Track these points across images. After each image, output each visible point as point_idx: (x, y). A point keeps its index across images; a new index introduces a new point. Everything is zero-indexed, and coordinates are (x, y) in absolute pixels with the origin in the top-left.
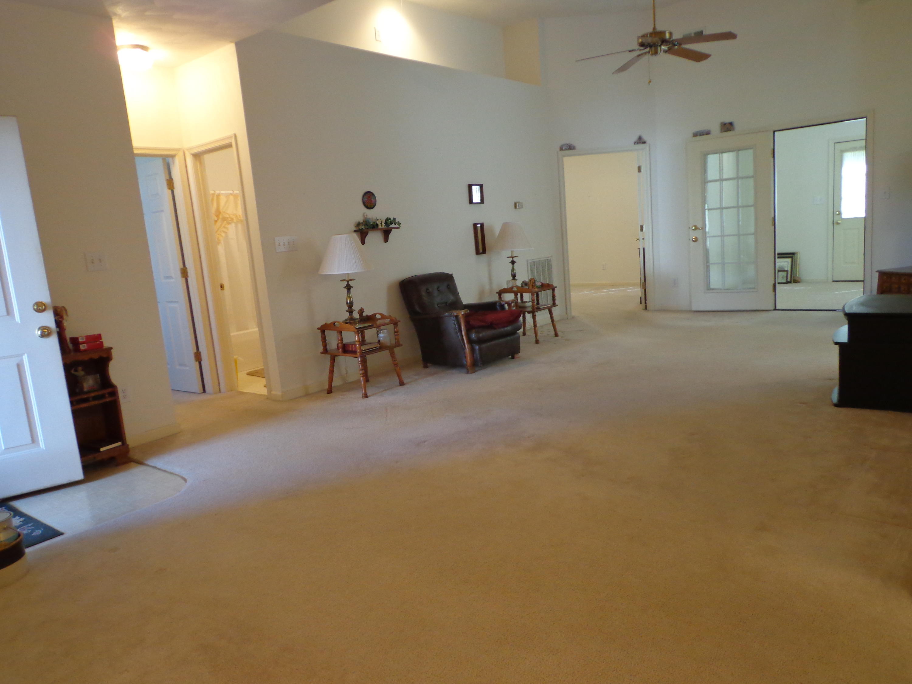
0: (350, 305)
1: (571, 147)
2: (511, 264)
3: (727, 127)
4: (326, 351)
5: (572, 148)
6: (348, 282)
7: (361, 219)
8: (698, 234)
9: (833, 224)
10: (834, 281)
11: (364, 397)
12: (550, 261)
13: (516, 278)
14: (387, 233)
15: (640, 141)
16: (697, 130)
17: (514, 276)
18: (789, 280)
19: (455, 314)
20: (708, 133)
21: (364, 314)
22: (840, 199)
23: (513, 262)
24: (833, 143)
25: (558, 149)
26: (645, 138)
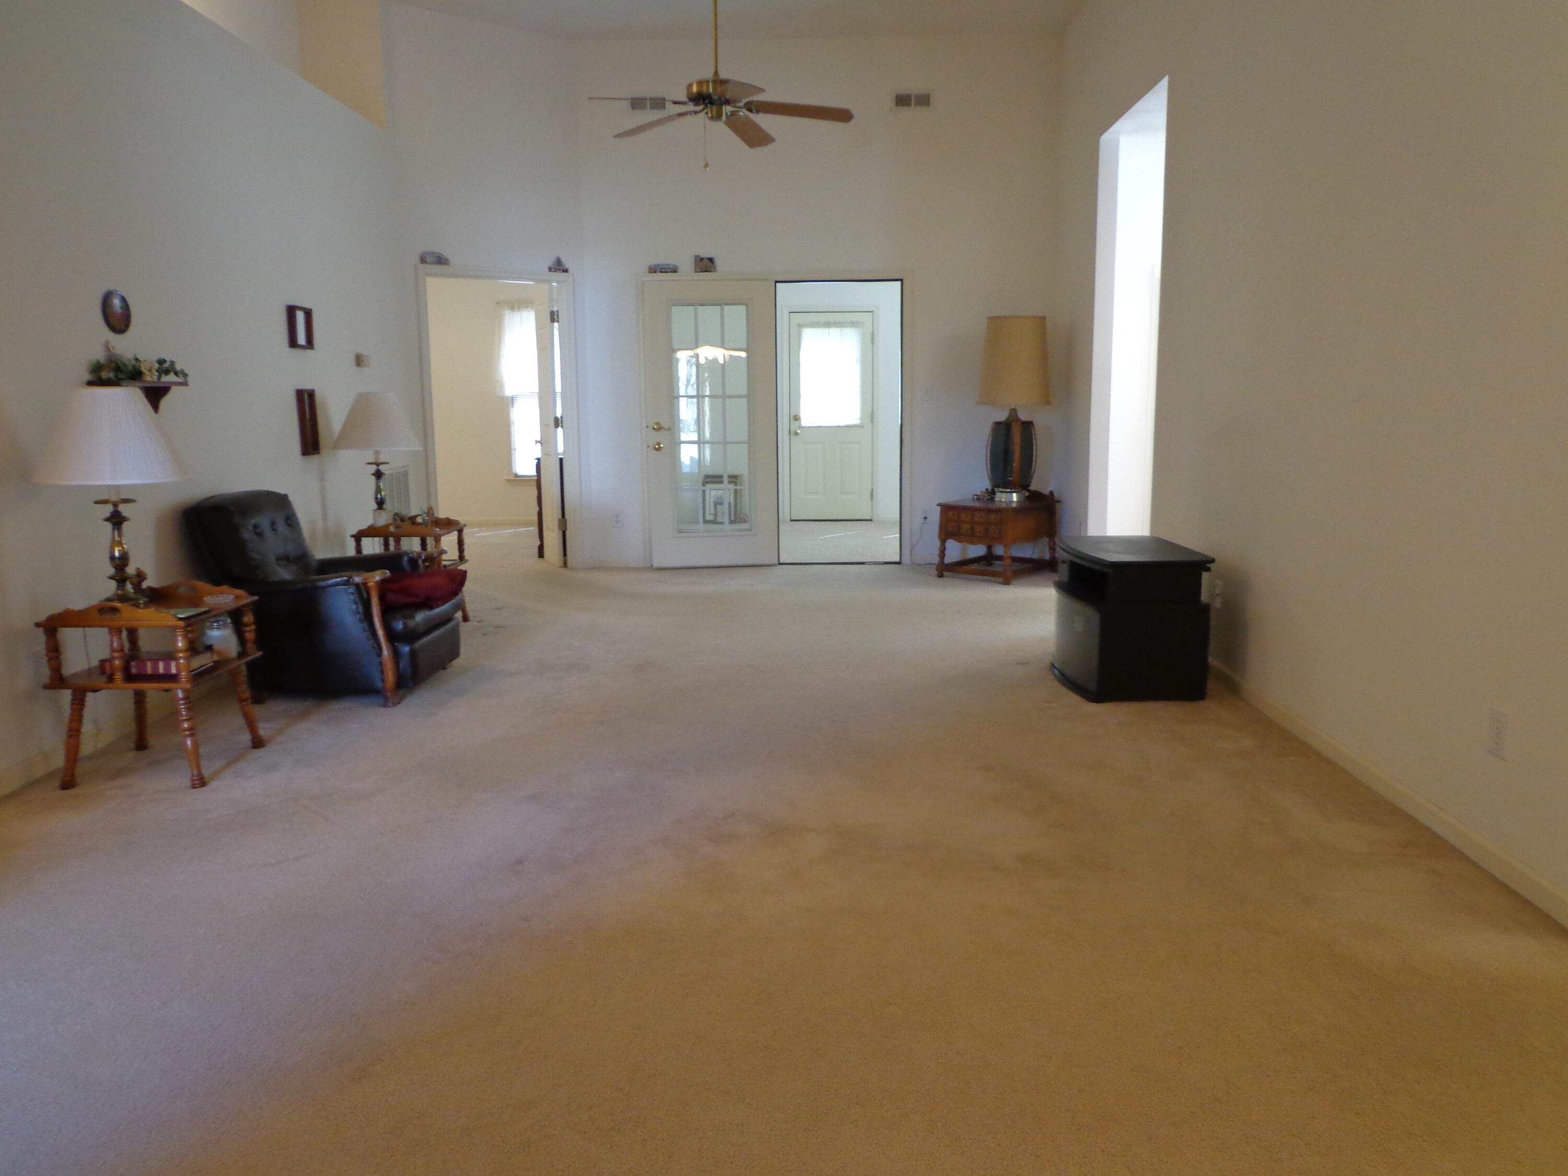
0: (120, 563)
1: (441, 260)
2: (373, 479)
3: (706, 264)
4: (58, 680)
5: (443, 261)
6: (115, 505)
7: (100, 355)
8: (661, 437)
9: (790, 434)
10: (792, 520)
11: (199, 784)
12: (406, 474)
13: (385, 506)
14: (155, 395)
15: (559, 267)
16: (657, 263)
17: (380, 504)
18: (733, 518)
19: (357, 579)
20: (674, 271)
21: (145, 585)
22: (799, 397)
23: (378, 475)
24: (788, 313)
25: (416, 260)
26: (567, 263)
